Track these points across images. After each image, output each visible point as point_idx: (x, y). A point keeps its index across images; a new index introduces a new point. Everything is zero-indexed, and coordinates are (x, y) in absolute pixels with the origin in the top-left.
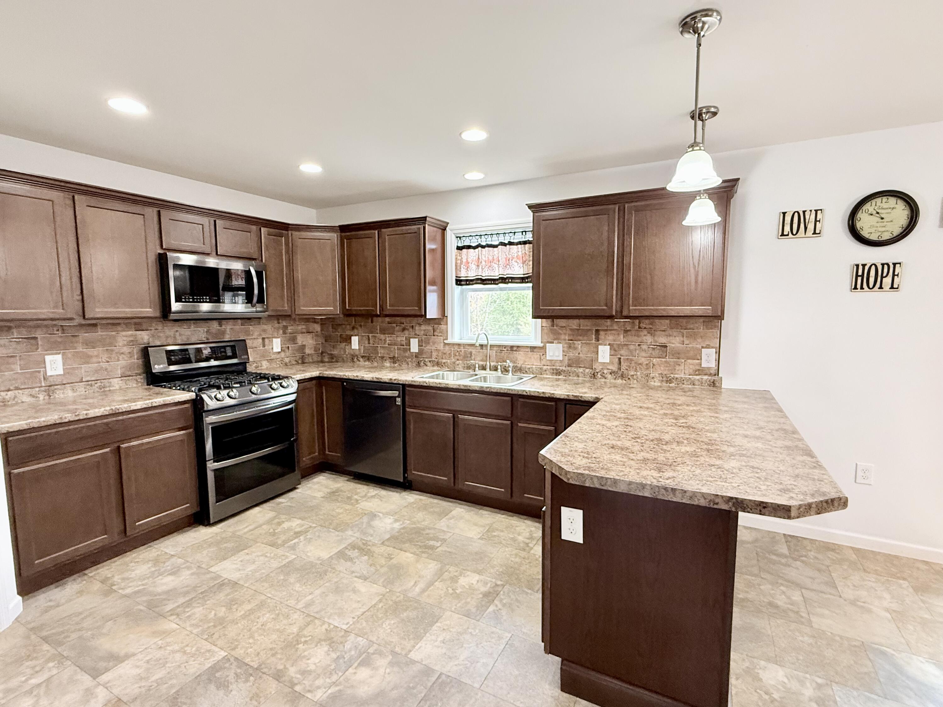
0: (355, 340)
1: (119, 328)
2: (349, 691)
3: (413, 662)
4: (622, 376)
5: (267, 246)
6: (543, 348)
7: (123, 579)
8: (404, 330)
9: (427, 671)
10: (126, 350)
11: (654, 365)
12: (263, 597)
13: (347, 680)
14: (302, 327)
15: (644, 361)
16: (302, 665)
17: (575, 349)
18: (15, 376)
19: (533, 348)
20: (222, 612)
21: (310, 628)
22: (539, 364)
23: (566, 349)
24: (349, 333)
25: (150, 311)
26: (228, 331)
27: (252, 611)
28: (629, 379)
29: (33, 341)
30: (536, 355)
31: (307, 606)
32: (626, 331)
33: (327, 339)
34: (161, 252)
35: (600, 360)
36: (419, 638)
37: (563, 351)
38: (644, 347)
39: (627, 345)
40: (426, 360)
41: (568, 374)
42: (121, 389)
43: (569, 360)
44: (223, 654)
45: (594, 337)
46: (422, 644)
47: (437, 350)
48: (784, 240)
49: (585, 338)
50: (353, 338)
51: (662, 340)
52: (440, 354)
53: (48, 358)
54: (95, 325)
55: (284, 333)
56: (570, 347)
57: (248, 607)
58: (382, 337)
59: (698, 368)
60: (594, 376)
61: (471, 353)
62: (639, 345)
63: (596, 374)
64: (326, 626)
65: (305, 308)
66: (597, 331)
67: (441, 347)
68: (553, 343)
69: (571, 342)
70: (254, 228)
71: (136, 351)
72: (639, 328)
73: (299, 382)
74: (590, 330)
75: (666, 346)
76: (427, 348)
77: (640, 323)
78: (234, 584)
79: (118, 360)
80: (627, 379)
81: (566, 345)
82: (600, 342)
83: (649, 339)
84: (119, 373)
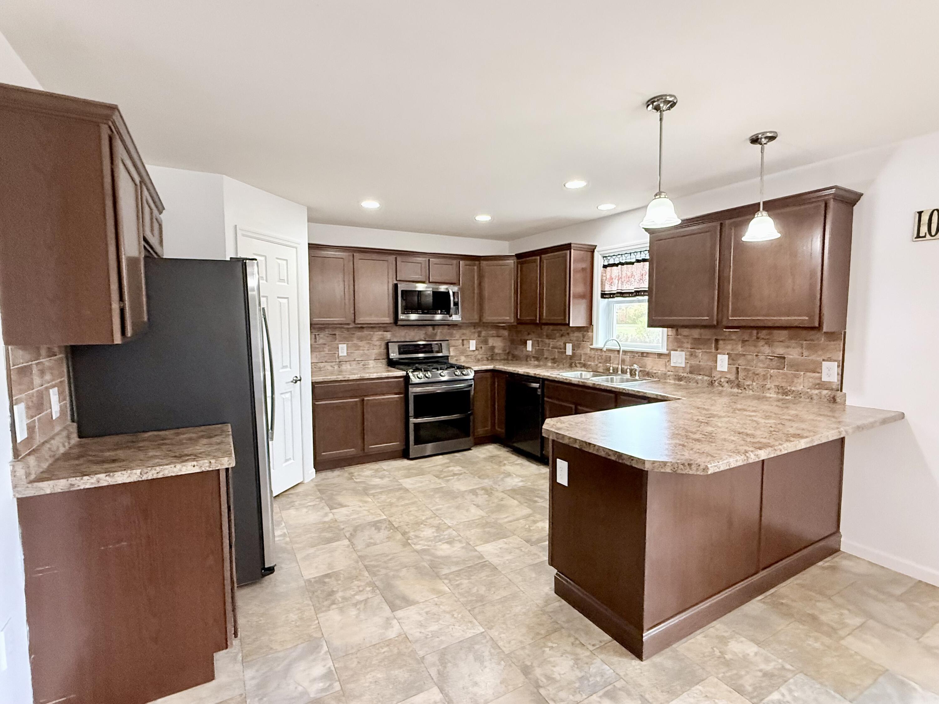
0: (529, 343)
1: (375, 330)
2: (433, 551)
3: (476, 551)
4: (738, 386)
5: (463, 274)
6: (669, 355)
7: (359, 475)
8: (562, 336)
9: (481, 557)
10: (378, 343)
11: (771, 376)
12: (417, 500)
13: (435, 546)
14: (492, 332)
15: (760, 371)
16: (417, 533)
17: (696, 357)
18: (326, 355)
19: (660, 355)
20: (394, 500)
21: (432, 520)
22: (664, 370)
23: (687, 357)
24: (526, 338)
25: (388, 319)
26: (439, 334)
27: (407, 504)
28: (745, 388)
29: (334, 336)
30: (662, 361)
31: (437, 510)
32: (744, 341)
33: (512, 342)
34: (396, 282)
35: (719, 369)
36: (487, 542)
37: (686, 359)
38: (762, 357)
39: (744, 355)
40: (577, 362)
41: (688, 380)
42: (373, 367)
43: (691, 367)
44: (385, 517)
45: (713, 346)
46: (487, 545)
47: (586, 354)
48: (921, 243)
49: (705, 347)
50: (528, 342)
51: (780, 351)
52: (587, 358)
53: (340, 346)
54: (362, 328)
55: (479, 336)
56: (691, 355)
57: (407, 502)
58: (547, 341)
59: (818, 382)
60: (712, 383)
61: (610, 357)
62: (757, 355)
63: (713, 382)
64: (441, 521)
65: (488, 318)
66: (717, 341)
67: (588, 351)
68: (677, 350)
69: (693, 350)
70: (455, 262)
71: (383, 344)
72: (758, 338)
73: (476, 372)
74: (709, 339)
75: (784, 358)
76: (578, 352)
77: (758, 333)
78: (407, 490)
79: (374, 349)
80: (743, 389)
81: (688, 353)
82: (719, 351)
83: (767, 350)
84: (373, 357)
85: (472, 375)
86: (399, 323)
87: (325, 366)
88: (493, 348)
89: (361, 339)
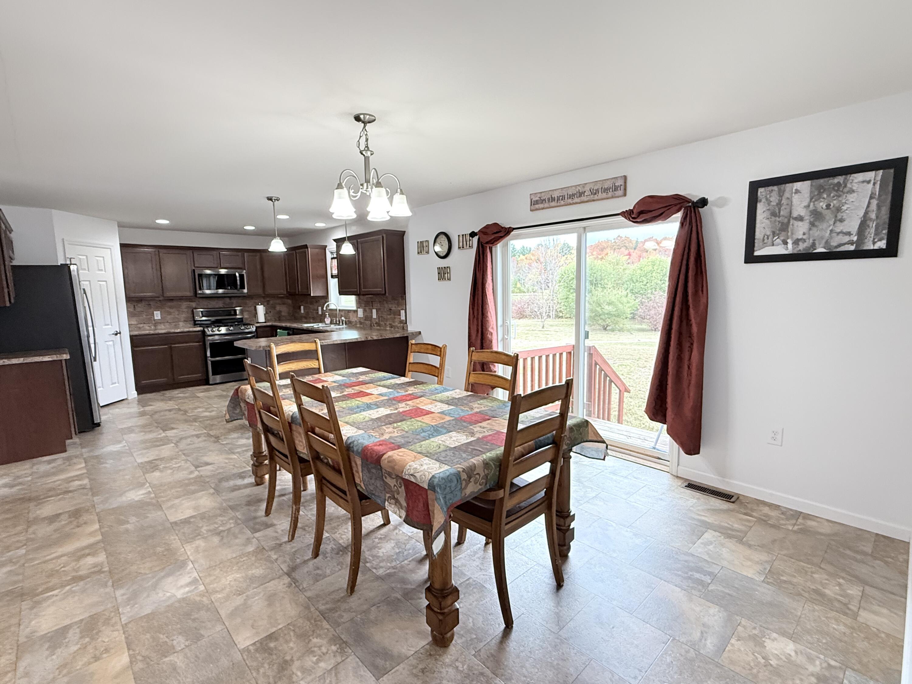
0: (302, 307)
1: (181, 301)
5: (248, 262)
6: (357, 311)
7: (169, 393)
8: (316, 302)
10: (186, 310)
11: (388, 319)
12: (202, 400)
14: (278, 301)
16: (193, 411)
17: (366, 311)
18: (142, 319)
19: (354, 311)
20: (187, 401)
22: (356, 320)
24: (300, 304)
25: (189, 294)
26: (235, 303)
29: (149, 306)
30: (355, 315)
32: (380, 302)
34: (194, 268)
35: (373, 317)
37: (363, 313)
39: (380, 309)
41: (364, 324)
42: (182, 325)
43: (364, 317)
44: (177, 407)
49: (369, 305)
51: (390, 306)
53: (155, 312)
54: (171, 300)
55: (268, 304)
56: (364, 310)
57: (195, 401)
58: (310, 306)
59: (400, 320)
60: (371, 325)
62: (384, 309)
65: (269, 291)
66: (372, 302)
68: (359, 308)
69: (365, 307)
70: (240, 254)
71: (190, 311)
72: (383, 300)
73: (256, 327)
74: (369, 301)
75: (391, 309)
76: (324, 312)
77: (383, 298)
79: (182, 314)
80: (381, 327)
82: (373, 307)
83: (386, 306)
84: (182, 320)
85: (254, 329)
86: (198, 296)
87: (143, 327)
88: (280, 312)
89: (171, 307)
